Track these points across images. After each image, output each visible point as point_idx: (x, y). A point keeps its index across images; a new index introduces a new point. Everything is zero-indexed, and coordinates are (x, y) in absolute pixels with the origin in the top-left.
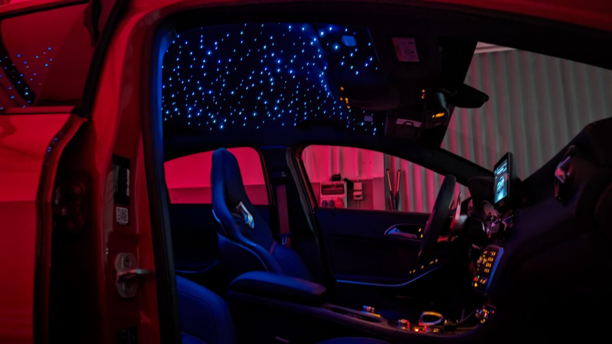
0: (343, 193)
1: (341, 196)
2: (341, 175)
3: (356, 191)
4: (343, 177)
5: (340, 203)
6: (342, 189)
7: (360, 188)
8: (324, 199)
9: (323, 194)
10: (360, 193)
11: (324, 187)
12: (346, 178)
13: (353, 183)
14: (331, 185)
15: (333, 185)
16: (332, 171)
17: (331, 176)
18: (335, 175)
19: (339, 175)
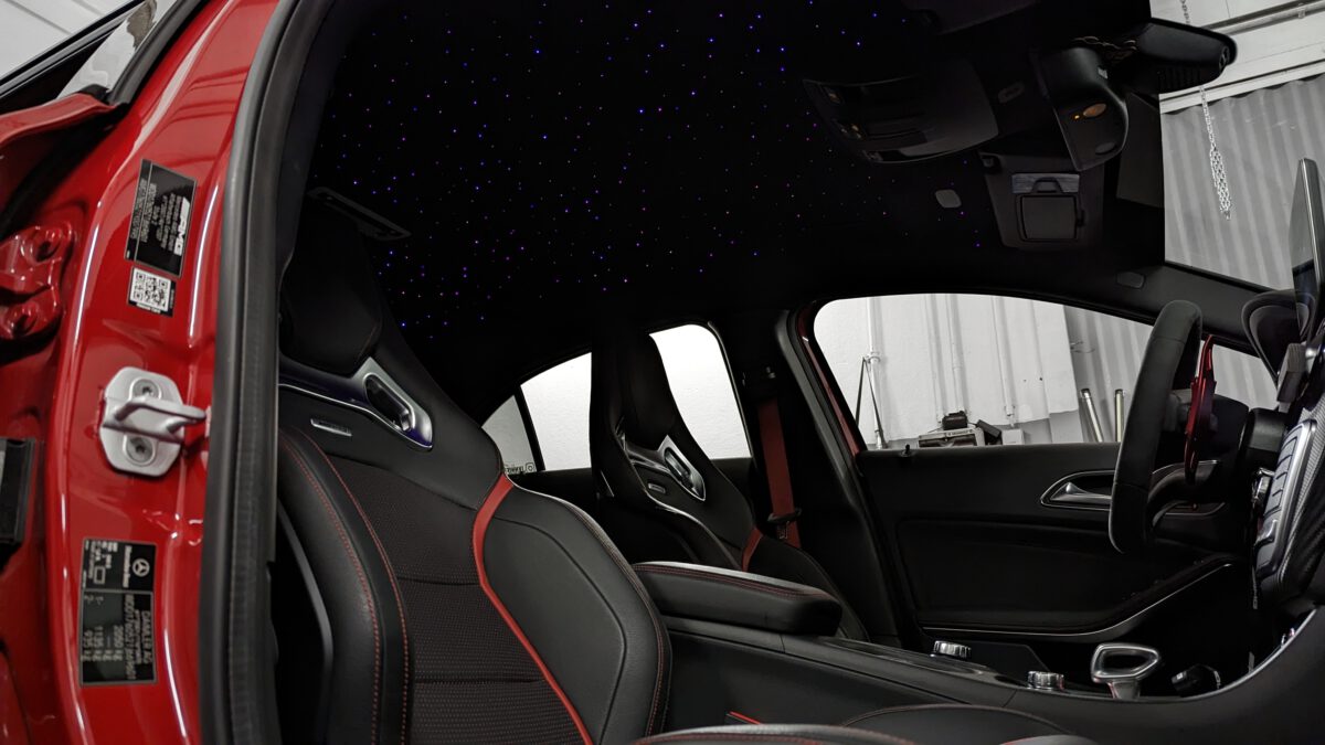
2: (967, 414)
4: (973, 419)
12: (980, 421)
13: (1001, 433)
14: (943, 439)
15: (949, 438)
16: (944, 409)
17: (941, 418)
18: (951, 415)
19: (961, 413)
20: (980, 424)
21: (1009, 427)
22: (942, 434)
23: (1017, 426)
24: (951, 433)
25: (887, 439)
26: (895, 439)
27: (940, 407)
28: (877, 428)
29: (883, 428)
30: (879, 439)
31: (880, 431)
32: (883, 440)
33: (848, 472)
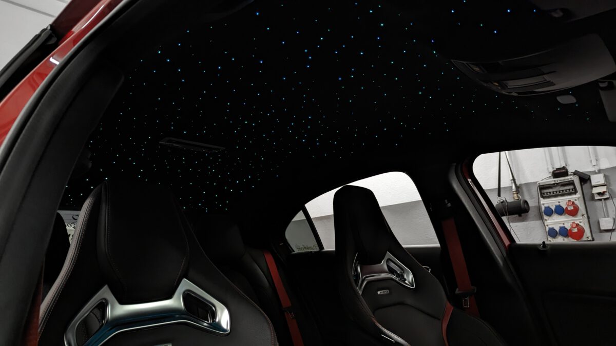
0: (575, 192)
1: (572, 197)
2: (567, 168)
3: (596, 186)
4: (571, 170)
5: (572, 208)
6: (571, 187)
7: (602, 182)
8: (546, 205)
9: (544, 198)
10: (603, 189)
11: (542, 188)
12: (576, 171)
13: (590, 176)
14: (554, 184)
15: (557, 184)
16: (552, 164)
17: (551, 170)
18: (557, 169)
19: (564, 168)
20: (576, 173)
21: (595, 173)
22: (552, 181)
23: (600, 171)
24: (558, 180)
25: (518, 183)
26: (523, 183)
27: (549, 163)
28: (511, 178)
29: (516, 178)
30: (513, 184)
31: (514, 179)
32: (516, 184)
33: (504, 260)
